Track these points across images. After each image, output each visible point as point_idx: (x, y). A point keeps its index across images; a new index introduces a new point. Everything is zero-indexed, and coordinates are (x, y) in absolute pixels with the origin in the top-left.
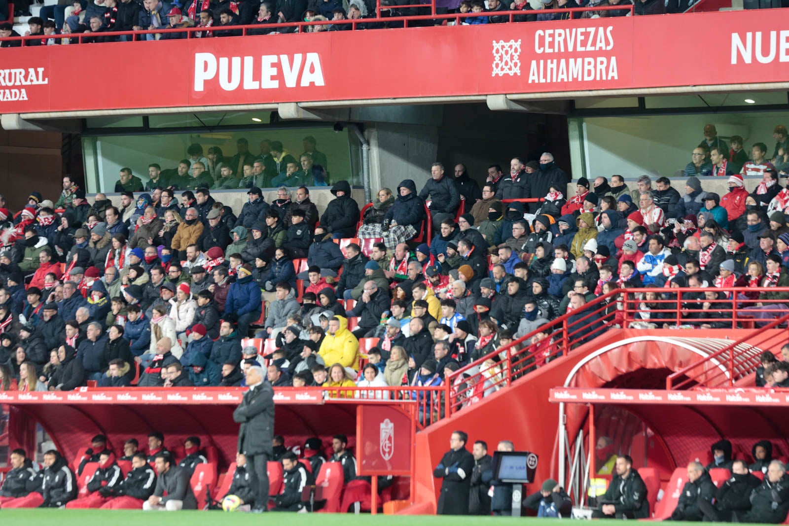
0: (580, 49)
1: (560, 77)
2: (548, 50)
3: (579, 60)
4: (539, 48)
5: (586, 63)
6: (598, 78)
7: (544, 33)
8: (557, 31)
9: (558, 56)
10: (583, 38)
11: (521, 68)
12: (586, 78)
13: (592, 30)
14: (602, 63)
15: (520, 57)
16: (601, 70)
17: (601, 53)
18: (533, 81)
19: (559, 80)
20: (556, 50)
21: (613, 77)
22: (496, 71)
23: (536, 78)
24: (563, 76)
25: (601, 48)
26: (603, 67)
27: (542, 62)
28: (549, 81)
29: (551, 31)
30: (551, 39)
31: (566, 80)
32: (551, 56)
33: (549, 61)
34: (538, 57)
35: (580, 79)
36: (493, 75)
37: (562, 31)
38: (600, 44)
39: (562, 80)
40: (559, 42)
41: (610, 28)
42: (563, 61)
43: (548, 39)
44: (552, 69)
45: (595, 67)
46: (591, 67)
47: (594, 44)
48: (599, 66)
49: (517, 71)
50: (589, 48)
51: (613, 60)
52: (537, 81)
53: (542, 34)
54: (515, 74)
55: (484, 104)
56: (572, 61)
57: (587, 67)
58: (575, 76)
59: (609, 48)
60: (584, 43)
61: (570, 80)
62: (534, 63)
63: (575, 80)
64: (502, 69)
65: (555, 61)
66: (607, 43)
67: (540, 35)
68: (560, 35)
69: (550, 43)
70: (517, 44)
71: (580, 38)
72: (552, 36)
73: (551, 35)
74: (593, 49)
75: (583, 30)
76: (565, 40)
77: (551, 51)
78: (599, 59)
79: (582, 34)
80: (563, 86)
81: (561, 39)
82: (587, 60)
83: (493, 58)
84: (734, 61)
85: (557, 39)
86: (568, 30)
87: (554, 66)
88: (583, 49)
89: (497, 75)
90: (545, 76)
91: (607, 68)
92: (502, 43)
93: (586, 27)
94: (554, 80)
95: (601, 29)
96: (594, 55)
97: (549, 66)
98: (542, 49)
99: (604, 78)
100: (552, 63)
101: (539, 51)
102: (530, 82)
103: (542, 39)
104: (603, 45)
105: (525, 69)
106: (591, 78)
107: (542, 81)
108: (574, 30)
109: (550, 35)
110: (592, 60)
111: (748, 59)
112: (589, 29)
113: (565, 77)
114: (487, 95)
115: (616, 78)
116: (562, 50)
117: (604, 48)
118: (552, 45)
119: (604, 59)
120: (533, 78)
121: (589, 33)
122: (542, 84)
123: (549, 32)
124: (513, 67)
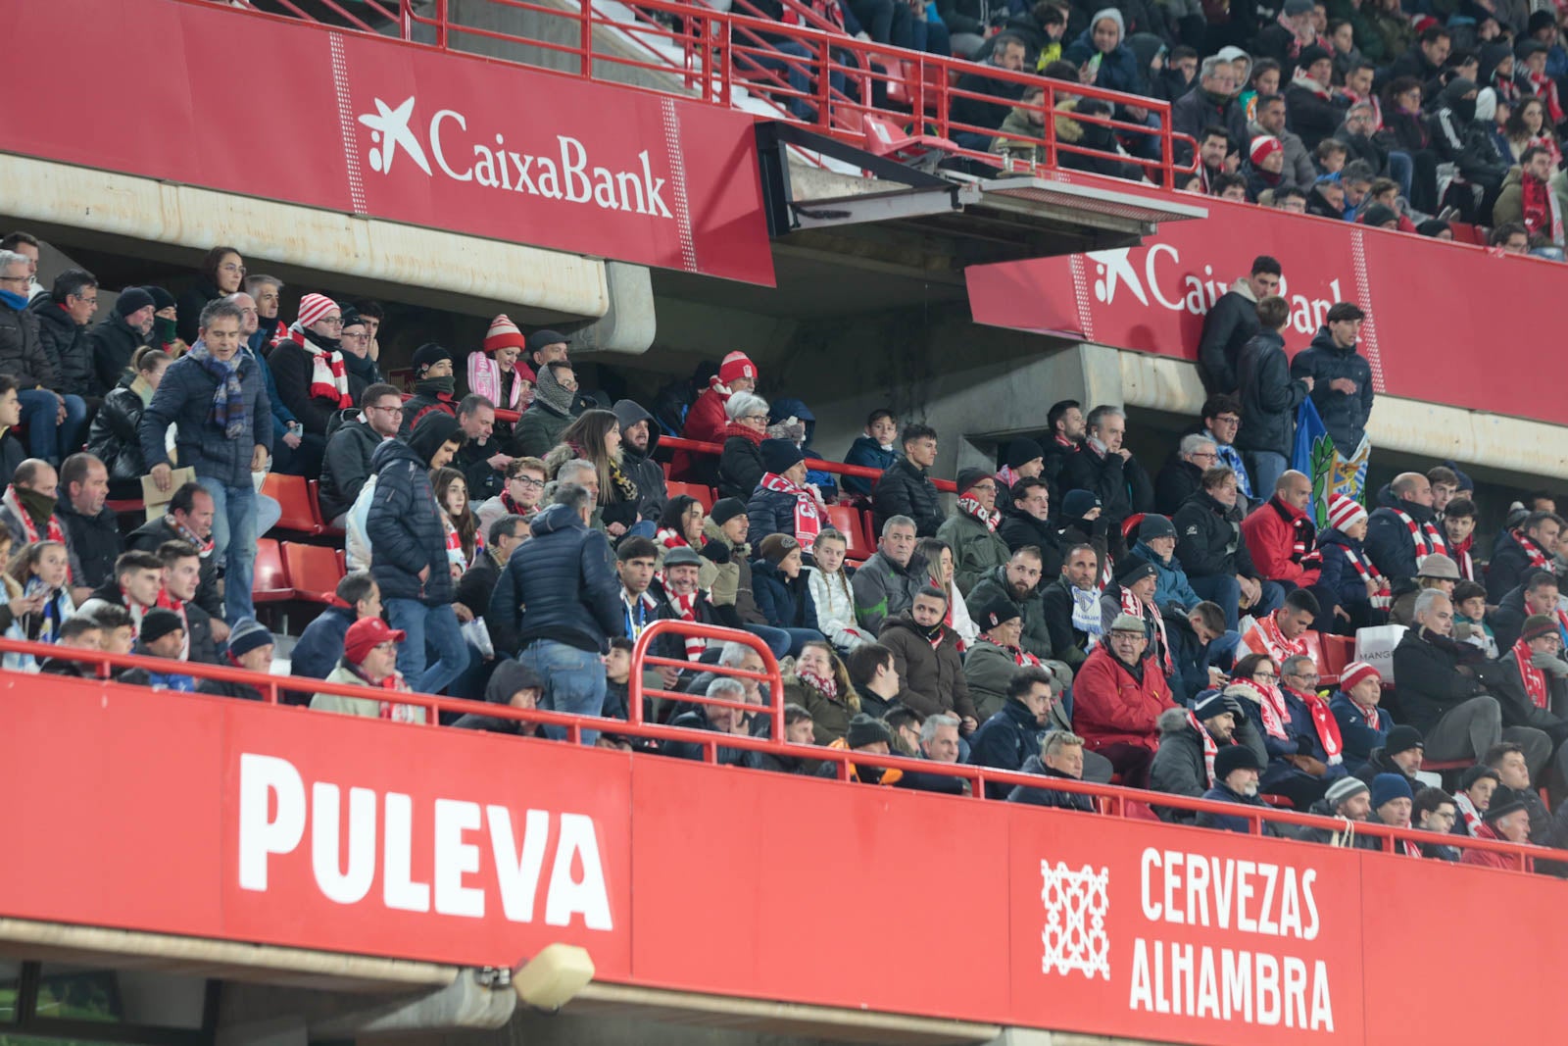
0: (1246, 925)
1: (1204, 1001)
2: (1174, 916)
3: (1245, 958)
4: (1152, 905)
5: (1260, 970)
6: (1289, 1020)
7: (1163, 861)
8: (1195, 861)
9: (1196, 936)
10: (1250, 892)
12: (1264, 1017)
13: (1270, 872)
14: (1296, 975)
15: (1107, 923)
16: (1296, 999)
17: (1292, 945)
18: (1141, 1003)
20: (1192, 920)
22: (1051, 958)
23: (1146, 995)
24: (1209, 1002)
25: (1291, 930)
26: (1299, 987)
28: (1177, 1008)
29: (1179, 860)
30: (1177, 882)
31: (1217, 1014)
32: (1180, 934)
33: (1178, 950)
34: (1149, 932)
35: (1248, 1017)
36: (1046, 969)
37: (1202, 862)
38: (1291, 920)
39: (1209, 1011)
40: (1197, 893)
41: (1309, 876)
42: (1208, 955)
43: (1172, 881)
44: (1183, 974)
45: (1282, 985)
46: (1274, 985)
47: (1275, 917)
48: (1291, 986)
49: (1101, 964)
50: (1267, 927)
51: (1320, 967)
52: (1148, 1008)
53: (1158, 863)
54: (1098, 973)
56: (1227, 955)
57: (1264, 985)
58: (1238, 1006)
59: (1311, 933)
60: (1253, 911)
61: (1227, 1014)
62: (1140, 945)
63: (1237, 1016)
64: (1066, 953)
65: (1189, 949)
66: (1306, 921)
67: (1152, 863)
68: (1198, 873)
69: (1175, 891)
70: (1100, 882)
71: (1246, 891)
73: (1180, 870)
74: (1275, 928)
76: (1211, 890)
77: (1180, 917)
81: (1203, 886)
83: (1043, 916)
85: (1193, 885)
86: (1216, 861)
88: (1256, 927)
89: (1055, 968)
90: (1168, 995)
91: (1308, 995)
92: (1063, 869)
93: (1258, 860)
94: (1190, 1011)
95: (1290, 874)
97: (1181, 964)
98: (1158, 906)
99: (1304, 1023)
100: (1183, 954)
101: (1151, 913)
102: (1134, 1005)
103: (1157, 874)
105: (1121, 961)
106: (1274, 1017)
107: (1163, 1006)
108: (1230, 863)
110: (1272, 962)
113: (1213, 1002)
115: (1331, 1026)
116: (1205, 921)
117: (1298, 933)
118: (1180, 900)
119: (1298, 964)
120: (1139, 993)
121: (1265, 879)
122: (1162, 1015)
123: (1173, 858)
124: (1092, 953)
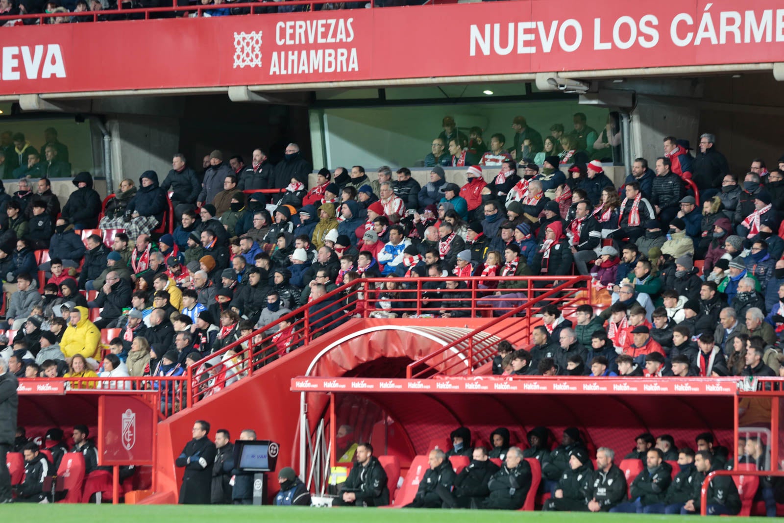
0: (321, 40)
1: (301, 68)
2: (289, 42)
3: (320, 52)
4: (280, 40)
5: (327, 55)
6: (339, 70)
7: (285, 25)
8: (298, 23)
9: (299, 48)
10: (323, 29)
11: (262, 60)
12: (327, 70)
13: (332, 22)
14: (342, 54)
15: (261, 49)
16: (341, 62)
17: (341, 44)
18: (275, 73)
19: (300, 72)
20: (297, 42)
21: (353, 69)
22: (237, 63)
23: (277, 70)
24: (304, 68)
25: (341, 40)
26: (344, 58)
27: (283, 53)
28: (290, 72)
29: (292, 23)
30: (292, 31)
31: (307, 72)
32: (293, 48)
33: (290, 53)
34: (279, 49)
35: (321, 71)
36: (235, 67)
37: (302, 23)
38: (341, 36)
39: (303, 71)
40: (300, 34)
41: (350, 20)
42: (304, 53)
43: (289, 31)
44: (293, 61)
45: (336, 58)
46: (332, 59)
47: (334, 35)
48: (340, 58)
49: (258, 62)
50: (330, 40)
51: (354, 51)
52: (278, 73)
53: (283, 26)
54: (257, 65)
55: (225, 95)
56: (312, 52)
57: (327, 59)
58: (316, 68)
59: (350, 40)
60: (325, 35)
61: (311, 71)
62: (275, 54)
63: (316, 71)
64: (244, 61)
65: (296, 53)
66: (348, 35)
67: (281, 27)
68: (301, 27)
69: (291, 35)
70: (258, 36)
71: (321, 30)
72: (293, 27)
74: (333, 40)
75: (324, 22)
76: (306, 32)
77: (292, 42)
78: (340, 51)
79: (323, 26)
80: (304, 77)
81: (302, 31)
82: (328, 51)
83: (234, 50)
84: (473, 53)
85: (298, 30)
86: (308, 22)
87: (295, 57)
88: (323, 41)
89: (238, 66)
90: (286, 68)
91: (348, 60)
92: (243, 34)
93: (327, 19)
94: (295, 72)
95: (341, 21)
96: (335, 46)
97: (291, 57)
98: (283, 41)
99: (345, 70)
100: (293, 54)
101: (280, 43)
102: (271, 73)
103: (283, 31)
104: (343, 37)
105: (267, 60)
106: (332, 70)
107: (284, 72)
108: (315, 22)
109: (291, 27)
110: (332, 51)
111: (486, 51)
112: (329, 21)
113: (305, 68)
114: (228, 86)
115: (357, 69)
116: (303, 42)
117: (344, 40)
118: (293, 37)
119: (345, 51)
120: (274, 69)
121: (330, 25)
122: (283, 75)
123: (290, 23)
124: (254, 59)
